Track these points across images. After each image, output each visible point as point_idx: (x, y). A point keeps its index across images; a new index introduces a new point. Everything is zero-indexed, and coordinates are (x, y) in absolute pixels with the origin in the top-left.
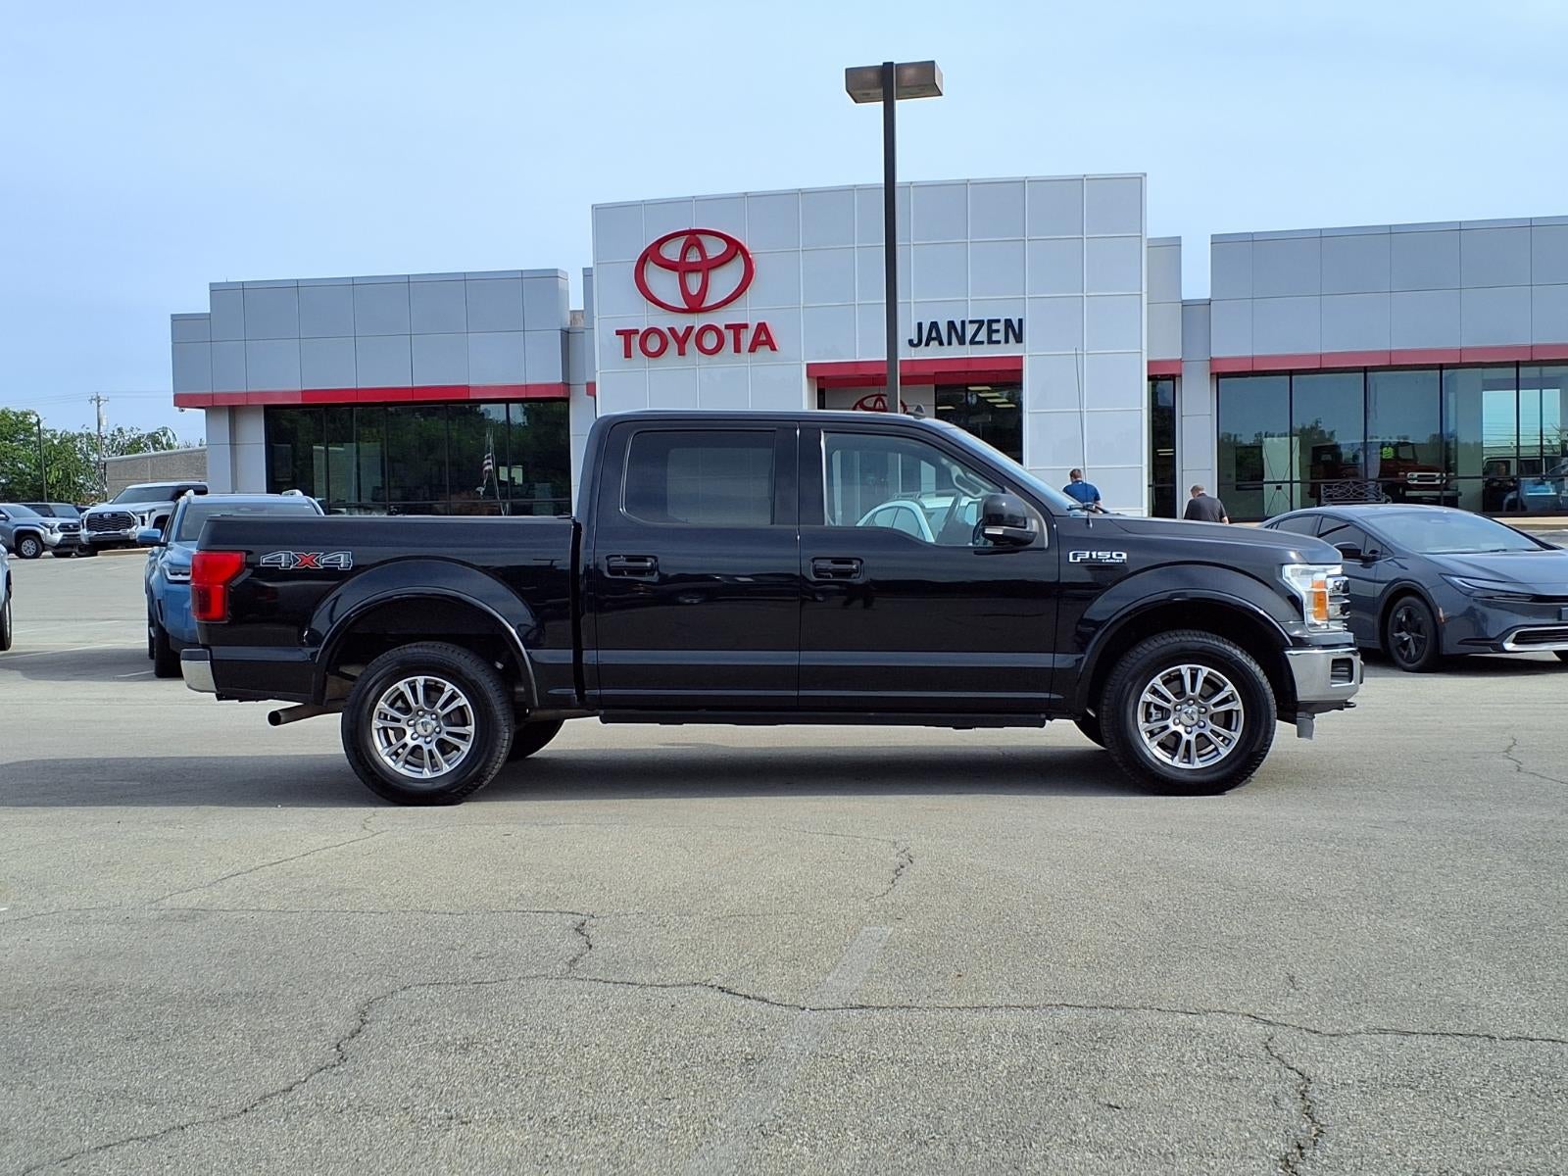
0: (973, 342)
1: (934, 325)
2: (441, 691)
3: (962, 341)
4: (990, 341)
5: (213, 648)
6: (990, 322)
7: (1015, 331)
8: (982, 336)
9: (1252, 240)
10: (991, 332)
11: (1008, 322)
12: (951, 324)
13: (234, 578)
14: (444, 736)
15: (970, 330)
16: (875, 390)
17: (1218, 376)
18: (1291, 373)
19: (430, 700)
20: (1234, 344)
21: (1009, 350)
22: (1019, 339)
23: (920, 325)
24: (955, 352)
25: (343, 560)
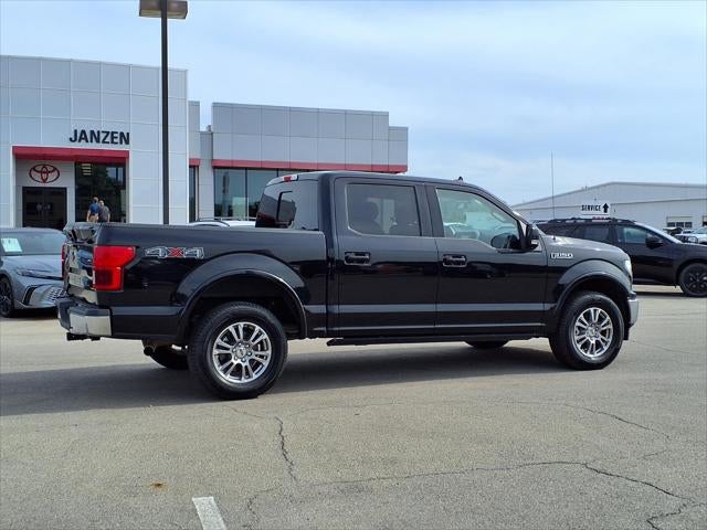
0: (104, 142)
1: (83, 132)
2: (253, 331)
3: (98, 141)
4: (113, 142)
5: (113, 308)
6: (113, 133)
7: (125, 138)
8: (108, 139)
9: (232, 107)
10: (113, 138)
11: (122, 134)
12: (92, 132)
13: (127, 263)
14: (254, 357)
15: (102, 136)
16: (43, 162)
17: (215, 167)
18: (246, 169)
19: (247, 337)
20: (224, 154)
21: (123, 147)
22: (127, 142)
23: (76, 131)
24: (93, 146)
25: (198, 253)
